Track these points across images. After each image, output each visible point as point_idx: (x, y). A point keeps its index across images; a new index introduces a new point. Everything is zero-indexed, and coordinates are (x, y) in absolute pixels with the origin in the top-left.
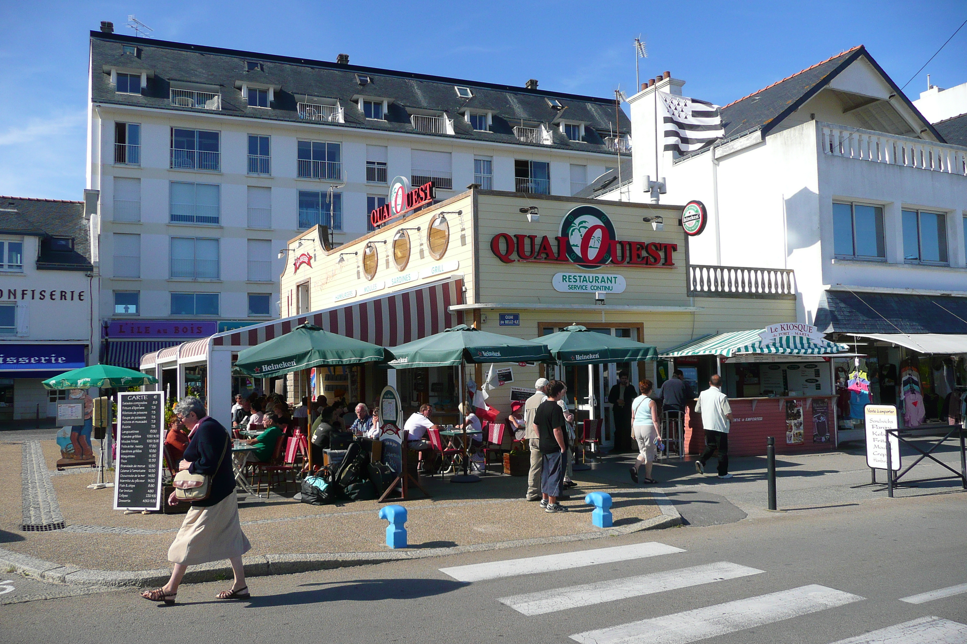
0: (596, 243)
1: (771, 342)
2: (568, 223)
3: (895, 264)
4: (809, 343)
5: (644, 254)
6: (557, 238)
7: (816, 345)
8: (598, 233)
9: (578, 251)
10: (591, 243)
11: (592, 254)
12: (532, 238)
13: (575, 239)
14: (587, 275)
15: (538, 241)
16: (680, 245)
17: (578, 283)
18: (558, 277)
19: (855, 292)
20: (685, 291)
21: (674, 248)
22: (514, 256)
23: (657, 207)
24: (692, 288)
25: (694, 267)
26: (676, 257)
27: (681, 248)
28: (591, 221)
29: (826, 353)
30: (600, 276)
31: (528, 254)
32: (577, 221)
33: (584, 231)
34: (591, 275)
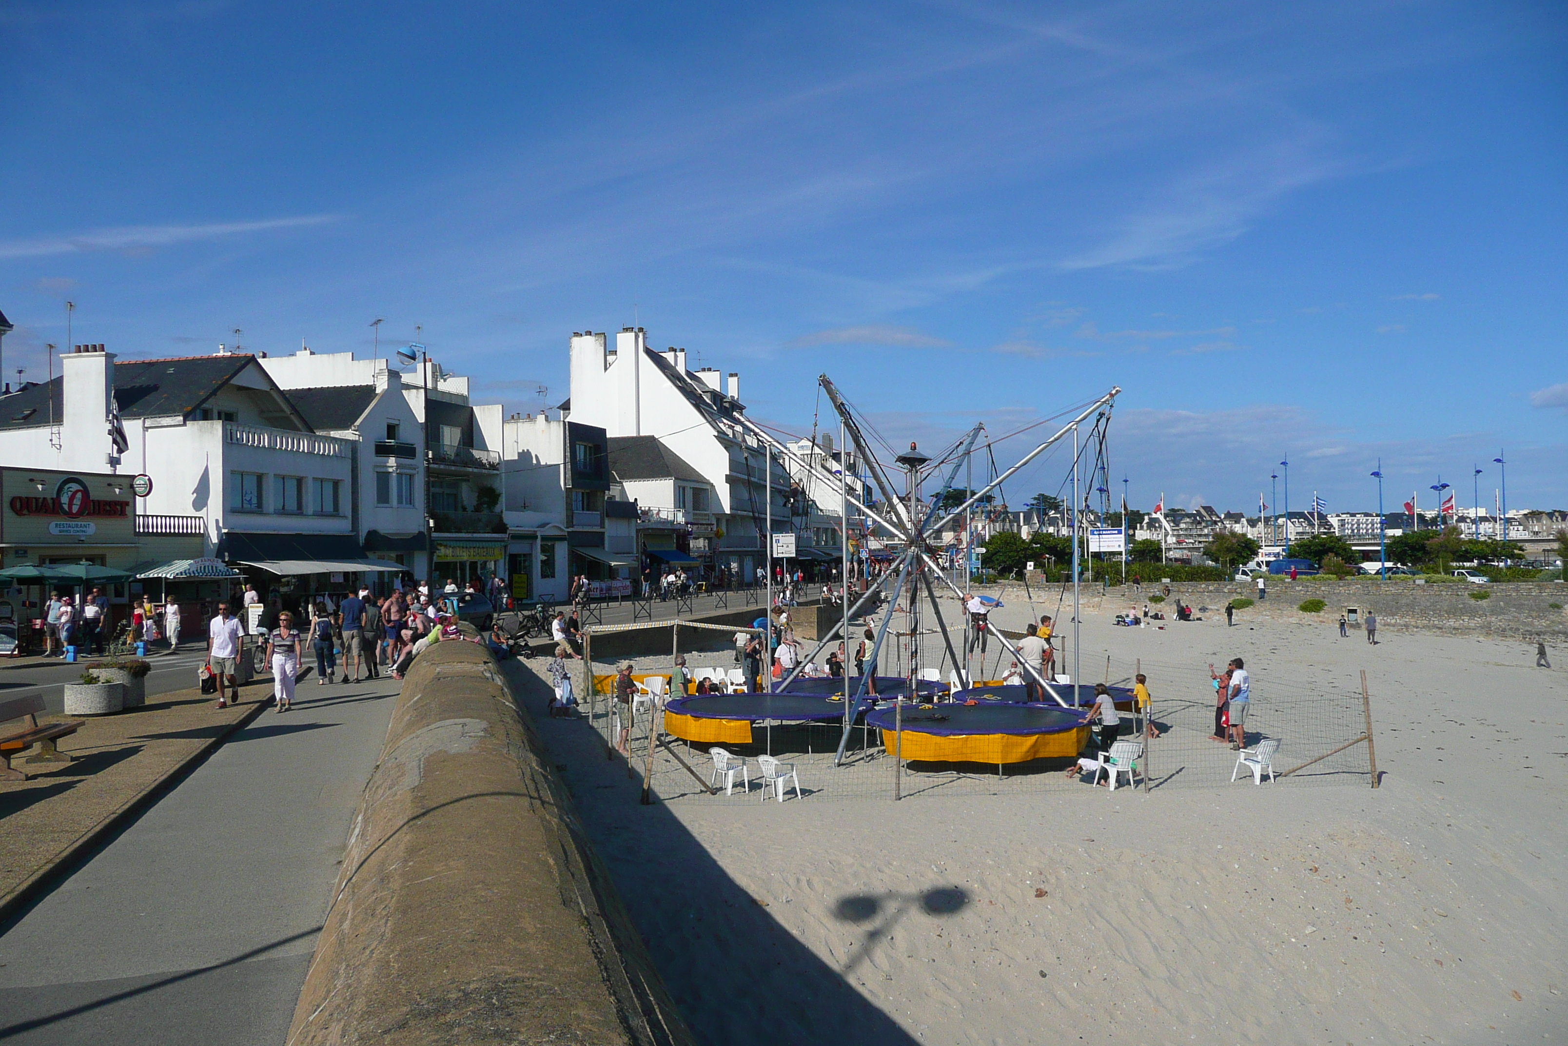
0: (77, 502)
1: (195, 569)
2: (60, 490)
3: (268, 514)
4: (216, 570)
5: (108, 508)
6: (52, 499)
7: (220, 571)
8: (79, 495)
9: (66, 507)
10: (75, 502)
11: (75, 509)
12: (37, 499)
13: (65, 499)
14: (71, 523)
15: (41, 500)
16: (131, 501)
17: (65, 529)
18: (53, 525)
19: (243, 534)
20: (133, 532)
21: (127, 504)
22: (25, 512)
23: (115, 476)
24: (137, 530)
25: (139, 516)
26: (128, 509)
27: (131, 504)
28: (75, 487)
29: (226, 575)
30: (79, 523)
31: (34, 509)
32: (66, 487)
33: (70, 493)
34: (74, 523)
